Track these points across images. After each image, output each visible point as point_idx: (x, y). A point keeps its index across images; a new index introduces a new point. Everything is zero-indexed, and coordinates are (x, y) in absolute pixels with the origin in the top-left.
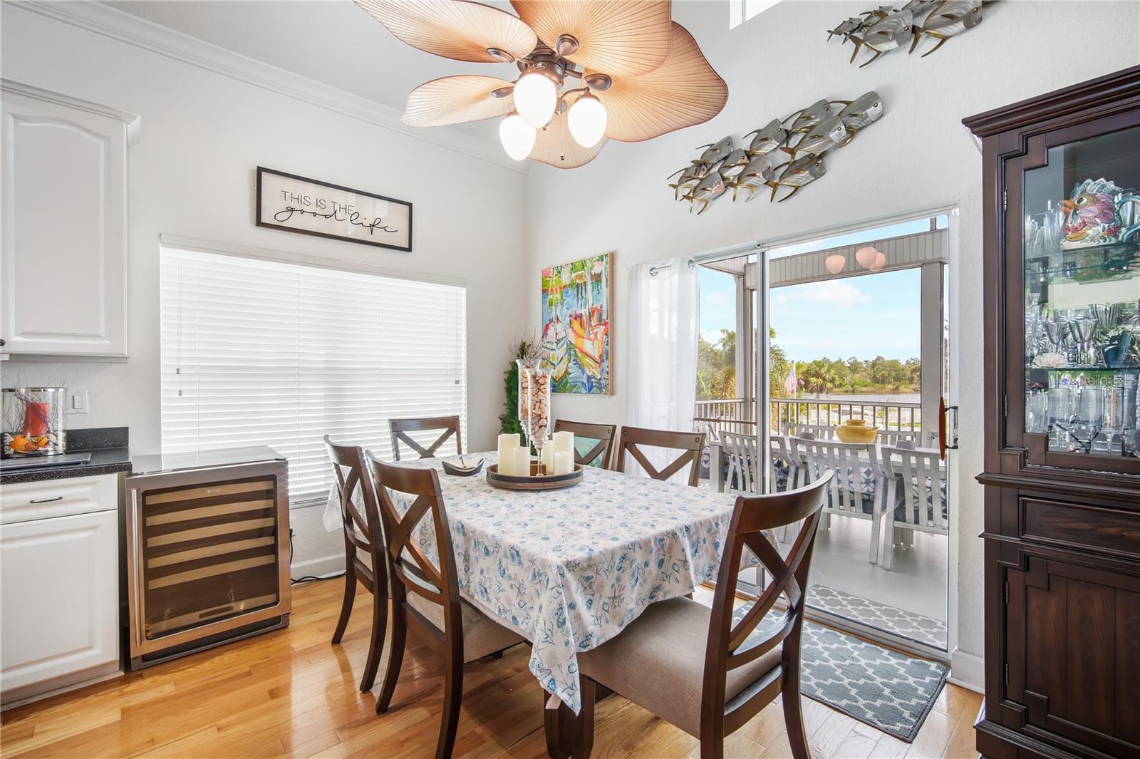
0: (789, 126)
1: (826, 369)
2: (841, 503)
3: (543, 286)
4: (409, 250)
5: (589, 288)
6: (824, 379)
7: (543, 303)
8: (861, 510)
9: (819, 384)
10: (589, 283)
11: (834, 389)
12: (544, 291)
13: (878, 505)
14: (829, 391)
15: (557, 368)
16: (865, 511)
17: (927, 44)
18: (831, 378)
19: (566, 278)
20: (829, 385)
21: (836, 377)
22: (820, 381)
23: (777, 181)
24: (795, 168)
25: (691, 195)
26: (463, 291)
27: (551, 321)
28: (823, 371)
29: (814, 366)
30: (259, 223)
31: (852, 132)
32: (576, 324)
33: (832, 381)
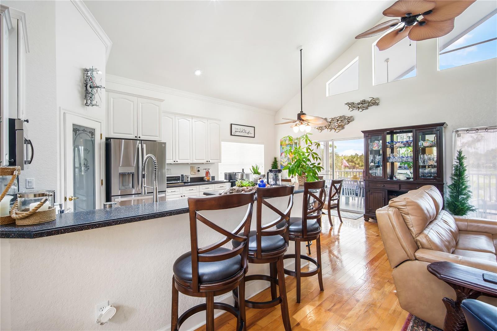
0: (338, 118)
1: (356, 159)
2: (351, 194)
3: (281, 144)
4: (254, 137)
5: (294, 145)
6: (355, 163)
7: (281, 148)
8: (355, 195)
9: (353, 165)
10: (294, 144)
11: (359, 167)
12: (281, 145)
13: (359, 195)
14: (357, 168)
15: (285, 163)
16: (356, 196)
17: (361, 110)
18: (358, 163)
19: (287, 142)
20: (357, 166)
21: (360, 162)
22: (354, 164)
23: (336, 128)
24: (339, 126)
25: (318, 128)
26: (263, 145)
27: (283, 152)
28: (354, 160)
29: (351, 158)
30: (231, 135)
31: (349, 122)
32: (290, 153)
33: (359, 164)
